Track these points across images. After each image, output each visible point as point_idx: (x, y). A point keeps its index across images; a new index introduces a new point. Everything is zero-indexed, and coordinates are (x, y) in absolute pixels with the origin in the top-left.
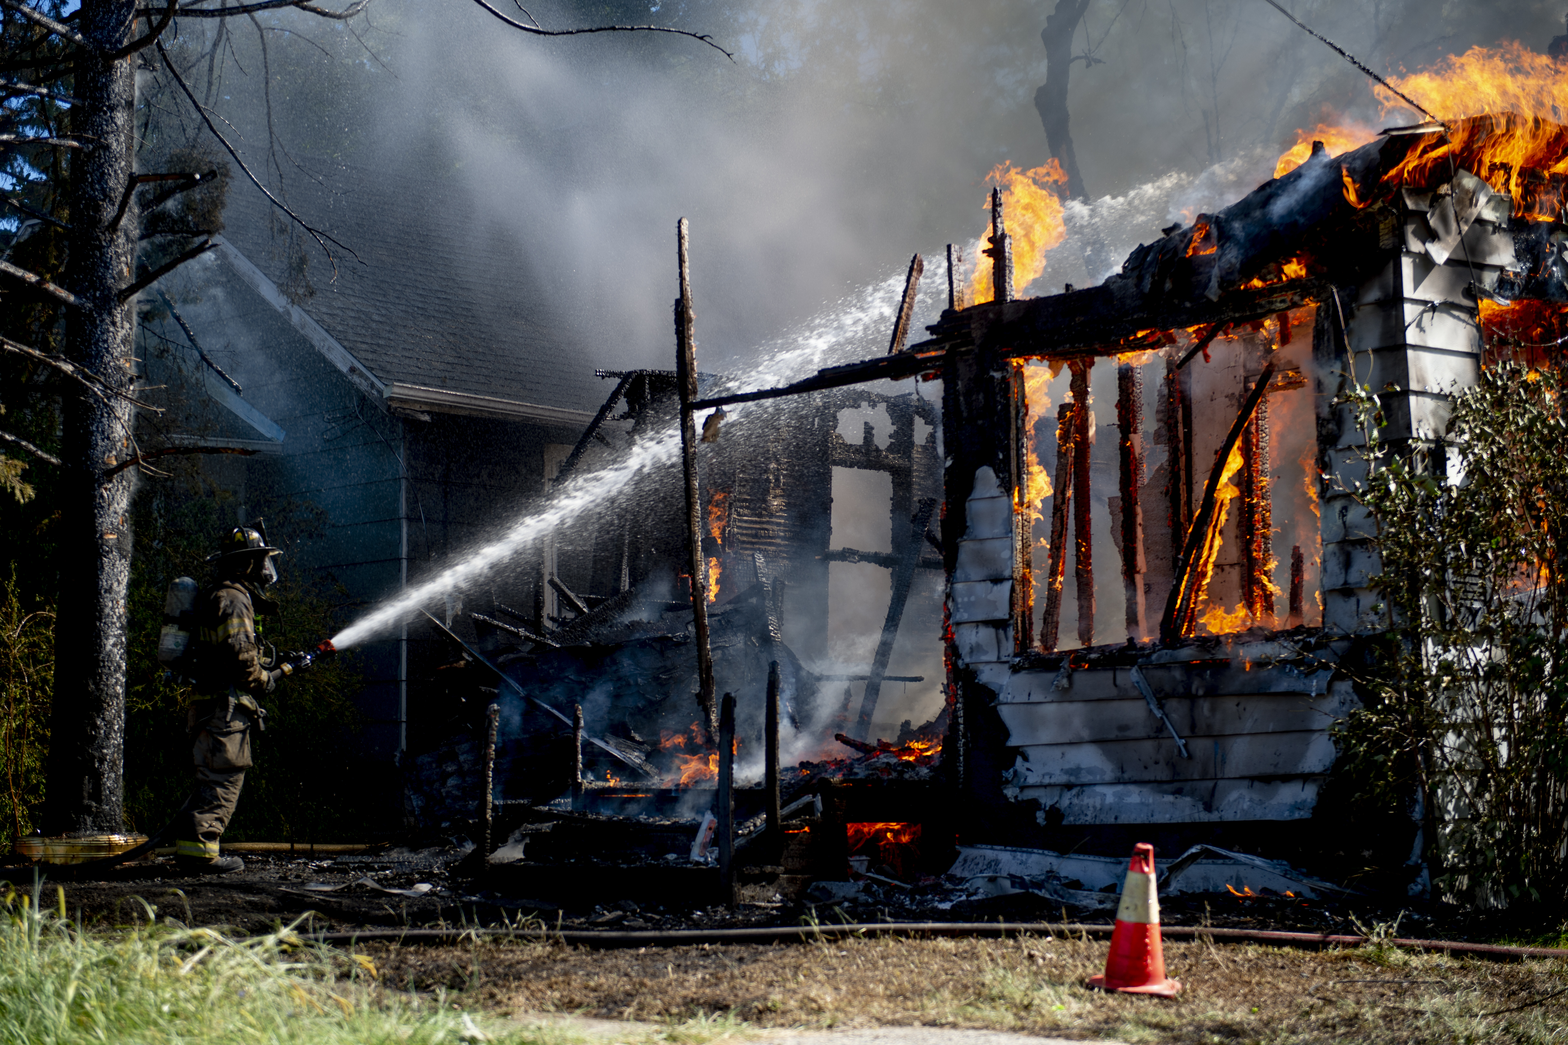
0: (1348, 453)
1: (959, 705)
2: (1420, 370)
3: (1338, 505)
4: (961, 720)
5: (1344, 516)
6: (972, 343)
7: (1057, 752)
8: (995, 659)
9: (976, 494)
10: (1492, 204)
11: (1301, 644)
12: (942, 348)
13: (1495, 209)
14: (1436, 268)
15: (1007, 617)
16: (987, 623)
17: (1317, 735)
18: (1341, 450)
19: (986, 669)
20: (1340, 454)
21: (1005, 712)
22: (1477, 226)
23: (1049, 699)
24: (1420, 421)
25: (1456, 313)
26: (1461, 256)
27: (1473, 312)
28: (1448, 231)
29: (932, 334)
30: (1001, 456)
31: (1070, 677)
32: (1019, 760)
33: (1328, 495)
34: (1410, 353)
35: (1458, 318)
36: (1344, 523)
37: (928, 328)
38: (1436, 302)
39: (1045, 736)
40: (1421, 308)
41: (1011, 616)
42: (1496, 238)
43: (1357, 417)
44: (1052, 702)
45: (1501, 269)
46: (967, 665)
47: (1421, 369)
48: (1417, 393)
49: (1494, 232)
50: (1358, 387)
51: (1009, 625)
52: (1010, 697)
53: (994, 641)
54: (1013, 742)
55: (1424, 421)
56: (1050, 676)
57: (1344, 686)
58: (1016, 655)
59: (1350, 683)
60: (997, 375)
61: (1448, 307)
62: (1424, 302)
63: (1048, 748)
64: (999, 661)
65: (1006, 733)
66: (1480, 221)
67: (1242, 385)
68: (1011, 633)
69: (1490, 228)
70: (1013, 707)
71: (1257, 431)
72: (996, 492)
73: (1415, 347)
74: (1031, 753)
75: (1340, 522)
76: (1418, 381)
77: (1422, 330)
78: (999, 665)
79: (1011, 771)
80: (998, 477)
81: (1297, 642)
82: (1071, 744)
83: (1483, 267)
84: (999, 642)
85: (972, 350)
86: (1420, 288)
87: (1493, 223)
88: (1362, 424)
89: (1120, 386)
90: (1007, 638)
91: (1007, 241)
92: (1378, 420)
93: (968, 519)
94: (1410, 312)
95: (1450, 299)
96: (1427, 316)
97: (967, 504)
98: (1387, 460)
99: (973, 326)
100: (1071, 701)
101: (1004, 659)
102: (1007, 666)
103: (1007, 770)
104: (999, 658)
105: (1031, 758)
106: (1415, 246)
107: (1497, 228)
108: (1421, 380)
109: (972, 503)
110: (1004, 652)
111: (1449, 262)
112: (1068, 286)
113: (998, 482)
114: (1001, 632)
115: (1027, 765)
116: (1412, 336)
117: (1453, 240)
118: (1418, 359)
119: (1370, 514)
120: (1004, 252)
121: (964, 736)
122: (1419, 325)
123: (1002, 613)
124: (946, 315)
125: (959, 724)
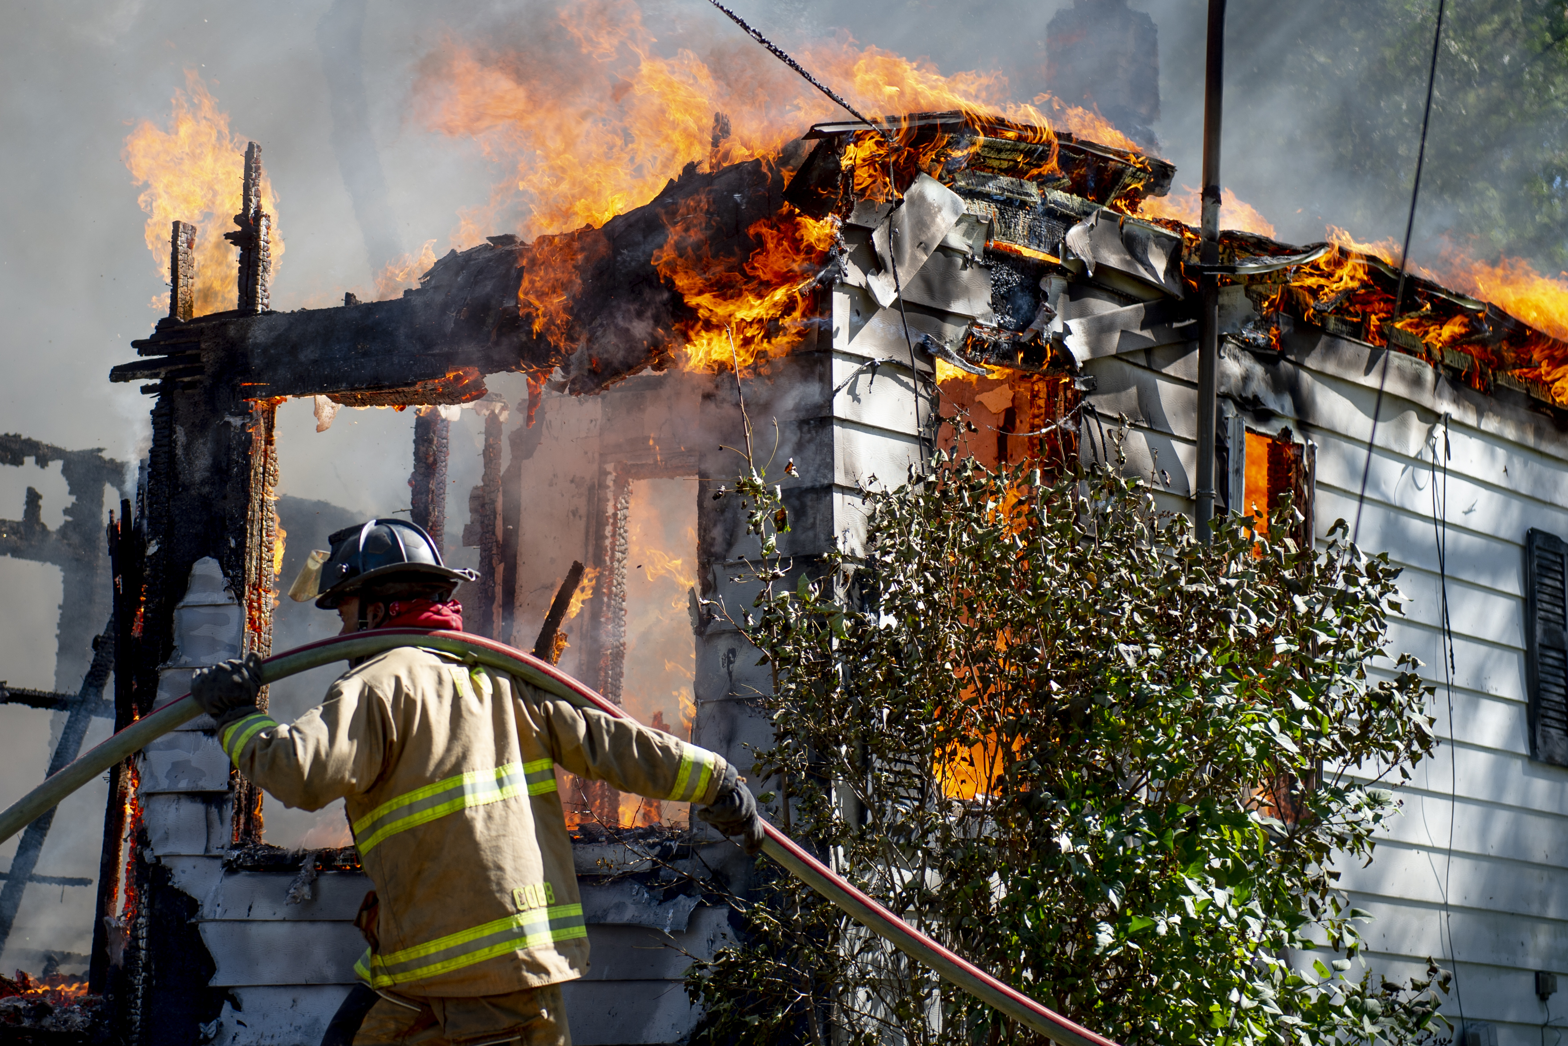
0: (741, 571)
1: (141, 920)
2: (849, 456)
3: (723, 645)
4: (142, 944)
5: (730, 662)
6: (201, 370)
7: (285, 998)
8: (201, 851)
9: (191, 598)
10: (964, 226)
11: (658, 848)
12: (156, 376)
13: (967, 234)
14: (880, 310)
15: (225, 788)
16: (193, 795)
17: (671, 986)
18: (731, 566)
19: (186, 864)
20: (730, 571)
21: (211, 934)
22: (940, 255)
23: (279, 916)
24: (845, 531)
25: (905, 379)
26: (918, 296)
27: (927, 378)
28: (897, 260)
29: (140, 353)
30: (233, 544)
31: (313, 884)
32: (227, 1007)
33: (709, 630)
34: (837, 429)
35: (906, 386)
36: (730, 673)
37: (135, 344)
38: (877, 360)
39: (269, 973)
40: (857, 366)
41: (231, 787)
42: (966, 274)
43: (752, 515)
44: (284, 920)
45: (972, 321)
46: (158, 858)
47: (851, 455)
48: (844, 490)
49: (964, 267)
50: (755, 473)
51: (225, 801)
52: (219, 910)
53: (203, 824)
54: (219, 980)
55: (852, 531)
56: (284, 881)
57: (717, 917)
58: (234, 847)
59: (725, 912)
60: (236, 421)
61: (893, 368)
62: (861, 359)
63: (272, 991)
64: (207, 855)
65: (210, 967)
66: (945, 249)
67: (595, 467)
68: (229, 812)
69: (960, 261)
70: (223, 926)
71: (613, 535)
72: (221, 597)
73: (844, 422)
74: (247, 999)
75: (724, 670)
76: (846, 473)
77: (856, 398)
78: (207, 861)
79: (214, 1023)
80: (226, 575)
81: (652, 846)
82: (307, 986)
83: (944, 315)
84: (209, 826)
85: (201, 382)
86: (857, 338)
87: (964, 254)
88: (757, 525)
89: (416, 454)
90: (222, 821)
91: (263, 222)
92: (780, 522)
93: (176, 636)
94: (841, 370)
95: (897, 358)
96: (865, 378)
97: (175, 614)
98: (791, 582)
99: (203, 346)
100: (313, 921)
101: (215, 852)
102: (219, 863)
103: (207, 1023)
104: (207, 849)
105: (245, 1006)
106: (854, 275)
107: (968, 262)
108: (850, 471)
109: (184, 612)
110: (215, 842)
111: (896, 304)
112: (349, 297)
113: (226, 582)
114: (214, 810)
115: (239, 1016)
116: (841, 406)
117: (905, 275)
118: (849, 440)
119: (764, 660)
120: (258, 237)
121: (146, 968)
122: (852, 391)
123: (215, 783)
124: (163, 325)
125: (138, 949)
